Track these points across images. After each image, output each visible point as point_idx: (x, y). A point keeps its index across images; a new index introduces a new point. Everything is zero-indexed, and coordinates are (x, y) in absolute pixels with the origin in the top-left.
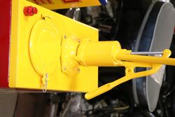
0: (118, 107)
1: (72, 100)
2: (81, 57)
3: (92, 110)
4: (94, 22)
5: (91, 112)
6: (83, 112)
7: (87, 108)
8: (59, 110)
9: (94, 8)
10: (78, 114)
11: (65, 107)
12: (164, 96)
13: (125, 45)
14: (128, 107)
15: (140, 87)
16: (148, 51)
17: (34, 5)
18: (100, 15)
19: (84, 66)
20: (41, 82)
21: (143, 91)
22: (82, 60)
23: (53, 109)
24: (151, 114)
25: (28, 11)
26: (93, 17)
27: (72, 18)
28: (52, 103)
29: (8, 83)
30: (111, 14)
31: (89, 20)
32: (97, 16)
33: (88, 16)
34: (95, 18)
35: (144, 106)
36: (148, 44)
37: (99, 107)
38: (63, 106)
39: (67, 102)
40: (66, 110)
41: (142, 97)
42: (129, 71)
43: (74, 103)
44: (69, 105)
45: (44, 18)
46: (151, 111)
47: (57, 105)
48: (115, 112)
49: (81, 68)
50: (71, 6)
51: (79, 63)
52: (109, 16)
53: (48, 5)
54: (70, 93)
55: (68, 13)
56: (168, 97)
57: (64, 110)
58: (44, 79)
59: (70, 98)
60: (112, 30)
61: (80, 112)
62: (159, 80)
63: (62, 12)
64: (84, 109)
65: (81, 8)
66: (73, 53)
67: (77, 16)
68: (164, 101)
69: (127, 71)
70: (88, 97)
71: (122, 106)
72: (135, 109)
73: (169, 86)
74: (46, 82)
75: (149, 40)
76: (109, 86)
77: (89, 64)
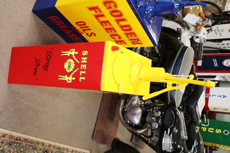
0: (158, 104)
1: (133, 98)
2: (142, 75)
3: (144, 104)
4: (148, 55)
5: (143, 106)
6: (139, 105)
7: (141, 103)
8: (126, 103)
9: (148, 48)
10: (136, 106)
11: (129, 102)
12: (184, 99)
13: (167, 71)
14: (164, 104)
15: (172, 94)
16: (178, 75)
17: (117, 45)
18: (151, 51)
19: (143, 80)
20: (119, 88)
21: (173, 96)
22: (142, 77)
23: (122, 102)
24: (177, 109)
25: (114, 49)
26: (148, 52)
27: (136, 52)
28: (121, 99)
29: (100, 88)
30: (157, 52)
31: (145, 54)
32: (150, 52)
33: (144, 52)
34: (148, 53)
35: (173, 104)
36: (178, 70)
37: (148, 102)
38: (128, 101)
39: (130, 99)
40: (129, 103)
41: (173, 100)
42: (169, 85)
43: (134, 100)
44: (131, 100)
45: (122, 53)
46: (177, 107)
47: (124, 100)
48: (157, 106)
49: (141, 82)
50: (135, 46)
51: (140, 79)
52: (156, 53)
53: (124, 45)
54: (132, 95)
55: (133, 49)
56: (186, 99)
57: (128, 103)
58: (120, 87)
59: (132, 97)
60: (158, 60)
61: (137, 105)
62: (183, 90)
63: (131, 49)
64: (139, 103)
65: (141, 48)
66: (137, 73)
67: (139, 51)
68: (184, 101)
69: (167, 86)
70: (144, 98)
71: (160, 103)
72: (168, 106)
73: (187, 93)
74: (121, 88)
75: (179, 67)
76: (157, 93)
77: (146, 80)
